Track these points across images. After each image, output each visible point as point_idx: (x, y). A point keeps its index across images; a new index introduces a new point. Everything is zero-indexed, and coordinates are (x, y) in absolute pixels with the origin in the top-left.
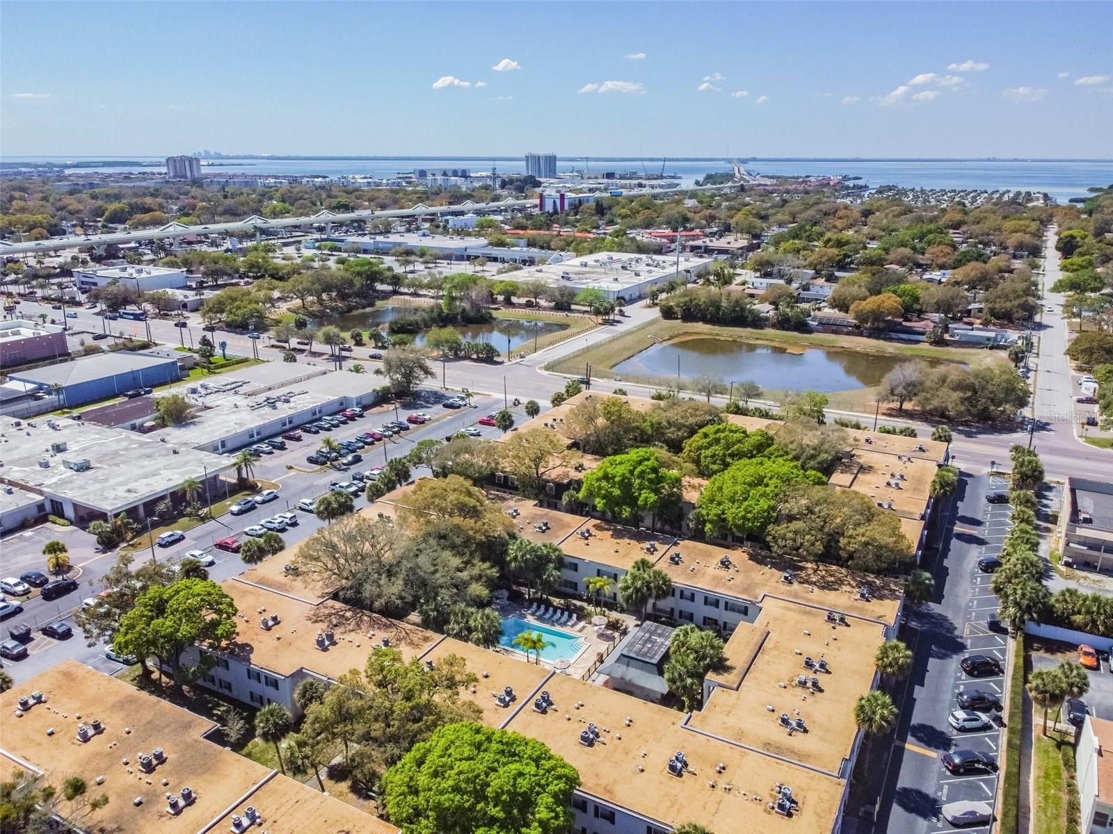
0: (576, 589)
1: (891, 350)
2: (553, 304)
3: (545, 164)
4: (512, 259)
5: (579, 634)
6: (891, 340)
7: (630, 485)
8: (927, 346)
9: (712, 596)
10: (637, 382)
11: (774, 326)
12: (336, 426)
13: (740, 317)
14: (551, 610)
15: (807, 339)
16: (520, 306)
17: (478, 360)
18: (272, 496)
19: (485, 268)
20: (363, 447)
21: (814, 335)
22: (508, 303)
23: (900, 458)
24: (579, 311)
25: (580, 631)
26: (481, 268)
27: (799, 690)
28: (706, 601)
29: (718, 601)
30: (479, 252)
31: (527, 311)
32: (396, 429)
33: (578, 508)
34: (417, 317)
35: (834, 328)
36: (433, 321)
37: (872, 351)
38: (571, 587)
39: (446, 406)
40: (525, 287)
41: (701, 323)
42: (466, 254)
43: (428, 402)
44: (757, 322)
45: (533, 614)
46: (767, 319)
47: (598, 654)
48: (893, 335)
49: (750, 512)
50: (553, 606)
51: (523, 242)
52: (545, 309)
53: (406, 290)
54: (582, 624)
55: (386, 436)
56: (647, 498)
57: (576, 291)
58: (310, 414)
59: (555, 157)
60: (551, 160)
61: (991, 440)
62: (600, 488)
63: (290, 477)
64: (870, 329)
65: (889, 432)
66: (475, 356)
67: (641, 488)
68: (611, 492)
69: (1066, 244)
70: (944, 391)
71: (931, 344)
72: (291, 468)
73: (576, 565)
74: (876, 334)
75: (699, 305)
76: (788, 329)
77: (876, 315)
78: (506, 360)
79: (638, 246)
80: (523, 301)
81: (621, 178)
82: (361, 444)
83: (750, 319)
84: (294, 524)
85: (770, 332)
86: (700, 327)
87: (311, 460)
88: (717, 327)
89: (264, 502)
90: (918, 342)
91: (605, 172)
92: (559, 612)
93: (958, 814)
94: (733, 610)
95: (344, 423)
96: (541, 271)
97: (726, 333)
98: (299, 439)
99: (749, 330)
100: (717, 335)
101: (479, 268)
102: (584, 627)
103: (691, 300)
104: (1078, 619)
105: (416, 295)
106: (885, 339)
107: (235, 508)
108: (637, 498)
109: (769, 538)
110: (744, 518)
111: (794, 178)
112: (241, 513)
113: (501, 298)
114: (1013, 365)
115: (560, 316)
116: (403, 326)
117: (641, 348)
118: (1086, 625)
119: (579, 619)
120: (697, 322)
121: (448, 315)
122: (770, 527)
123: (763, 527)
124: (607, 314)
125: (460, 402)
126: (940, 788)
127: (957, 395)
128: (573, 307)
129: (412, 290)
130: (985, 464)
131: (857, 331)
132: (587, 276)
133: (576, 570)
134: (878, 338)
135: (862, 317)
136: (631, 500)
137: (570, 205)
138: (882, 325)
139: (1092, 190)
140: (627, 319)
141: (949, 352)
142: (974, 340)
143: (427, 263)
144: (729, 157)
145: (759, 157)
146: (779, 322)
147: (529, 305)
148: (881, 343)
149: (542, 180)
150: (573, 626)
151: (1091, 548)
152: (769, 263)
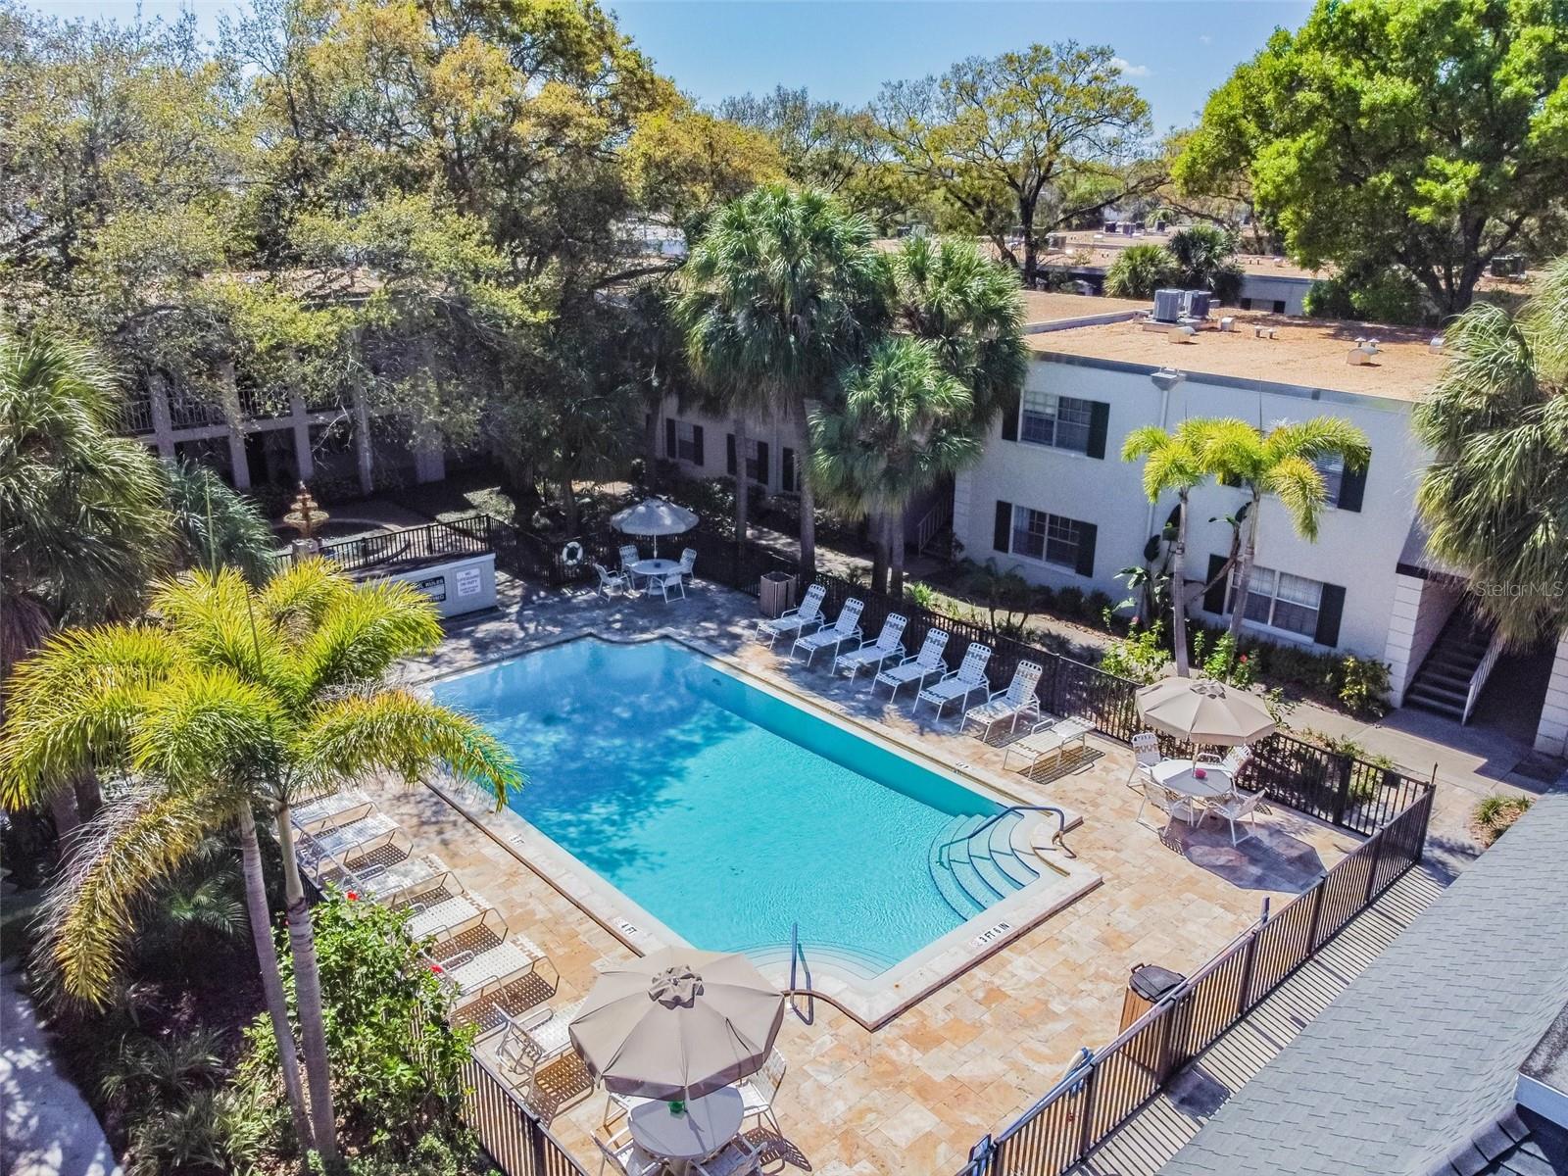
0: (1085, 567)
5: (1030, 792)
25: (1043, 772)
38: (1058, 555)
47: (1142, 983)
54: (1069, 731)
73: (1099, 412)
102: (1073, 760)
119: (1054, 702)
133: (1095, 447)
150: (1002, 733)
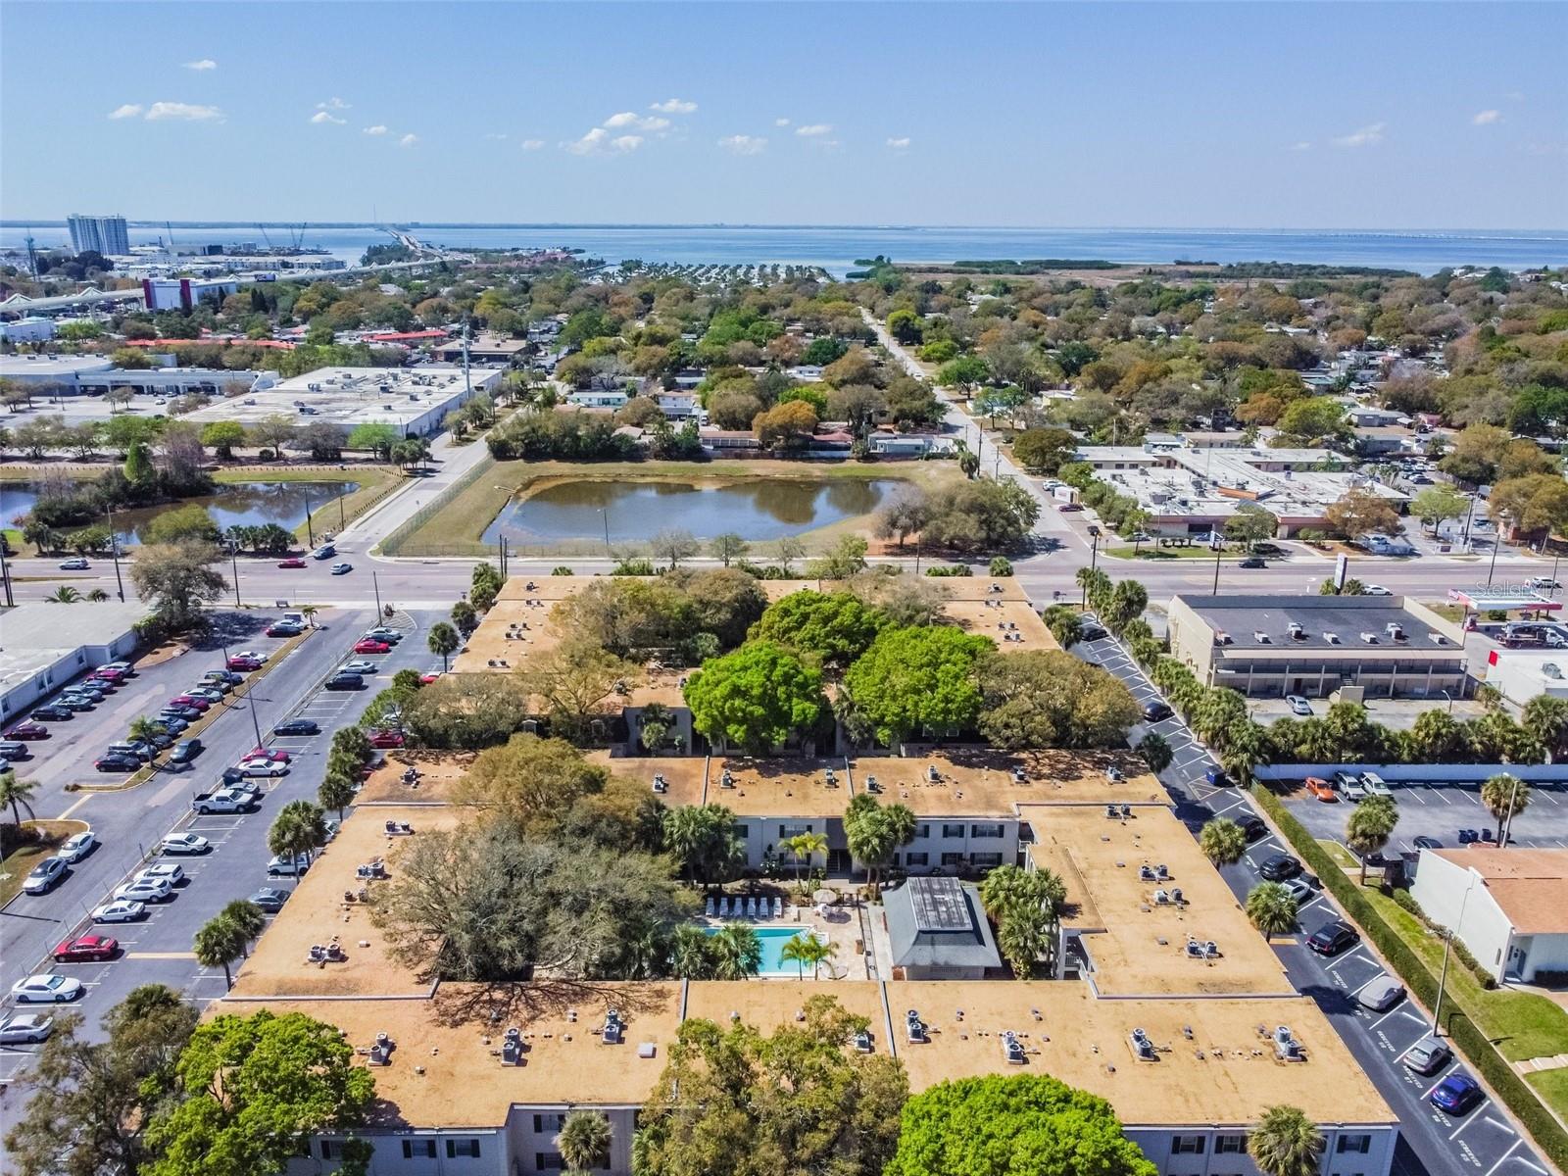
1: (818, 473)
2: (310, 453)
3: (108, 231)
4: (169, 388)
6: (810, 460)
7: (774, 699)
8: (853, 463)
9: (953, 824)
10: (543, 555)
11: (657, 457)
12: (98, 700)
13: (606, 448)
14: (724, 902)
15: (710, 469)
16: (249, 460)
17: (258, 554)
18: (88, 844)
19: (131, 405)
20: (186, 727)
21: (715, 463)
22: (225, 457)
23: (987, 603)
24: (356, 461)
25: (798, 920)
26: (124, 406)
27: (1163, 909)
28: (947, 832)
29: (962, 828)
30: (106, 379)
31: (267, 468)
32: (224, 685)
33: (699, 746)
34: (84, 496)
35: (738, 451)
36: (116, 499)
37: (796, 477)
39: (272, 634)
40: (255, 429)
41: (553, 462)
42: (78, 383)
43: (234, 633)
44: (635, 454)
45: (716, 915)
46: (646, 447)
48: (812, 453)
49: (952, 701)
50: (726, 895)
51: (169, 358)
52: (296, 461)
53: (16, 452)
55: (212, 701)
56: (803, 711)
57: (346, 430)
58: (35, 687)
59: (123, 221)
60: (118, 226)
61: (1027, 567)
62: (733, 709)
63: (84, 805)
64: (784, 448)
65: (942, 575)
66: (250, 549)
67: (789, 698)
68: (751, 713)
69: (902, 328)
70: (958, 516)
71: (858, 459)
72: (76, 788)
73: (745, 828)
74: (791, 453)
75: (548, 436)
76: (677, 459)
77: (787, 429)
78: (307, 548)
79: (372, 357)
80: (255, 452)
81: (234, 253)
82: (181, 722)
83: (624, 449)
84: (183, 882)
85: (653, 463)
86: (553, 467)
87: (105, 766)
88: (579, 465)
89: (79, 859)
90: (842, 459)
91: (206, 245)
92: (739, 902)
93: (1381, 997)
94: (983, 834)
95: (109, 691)
96: (253, 403)
97: (598, 471)
98: (43, 735)
99: (626, 464)
100: (585, 475)
101: (120, 406)
103: (534, 430)
104: (1304, 748)
105: (37, 458)
106: (803, 460)
107: (33, 882)
108: (789, 713)
109: (984, 732)
110: (947, 712)
111: (496, 251)
112: (49, 888)
113: (211, 451)
114: (966, 476)
115: (329, 471)
116: (65, 513)
117: (498, 506)
118: (1313, 755)
119: (786, 904)
120: (547, 460)
121: (140, 486)
122: (983, 716)
123: (973, 719)
124: (415, 460)
125: (296, 625)
126: (1333, 978)
127: (973, 519)
128: (344, 455)
129: (28, 450)
130: (1044, 596)
131: (763, 452)
132: (334, 405)
133: (745, 835)
134: (794, 459)
135: (768, 435)
136: (782, 718)
137: (202, 297)
138: (797, 442)
139: (859, 263)
140: (442, 466)
141: (884, 469)
142: (899, 450)
143: (15, 402)
144: (379, 221)
145: (421, 222)
146: (664, 450)
147: (265, 458)
148: (800, 464)
149: (113, 258)
150: (783, 915)
151: (1238, 671)
152: (587, 371)
